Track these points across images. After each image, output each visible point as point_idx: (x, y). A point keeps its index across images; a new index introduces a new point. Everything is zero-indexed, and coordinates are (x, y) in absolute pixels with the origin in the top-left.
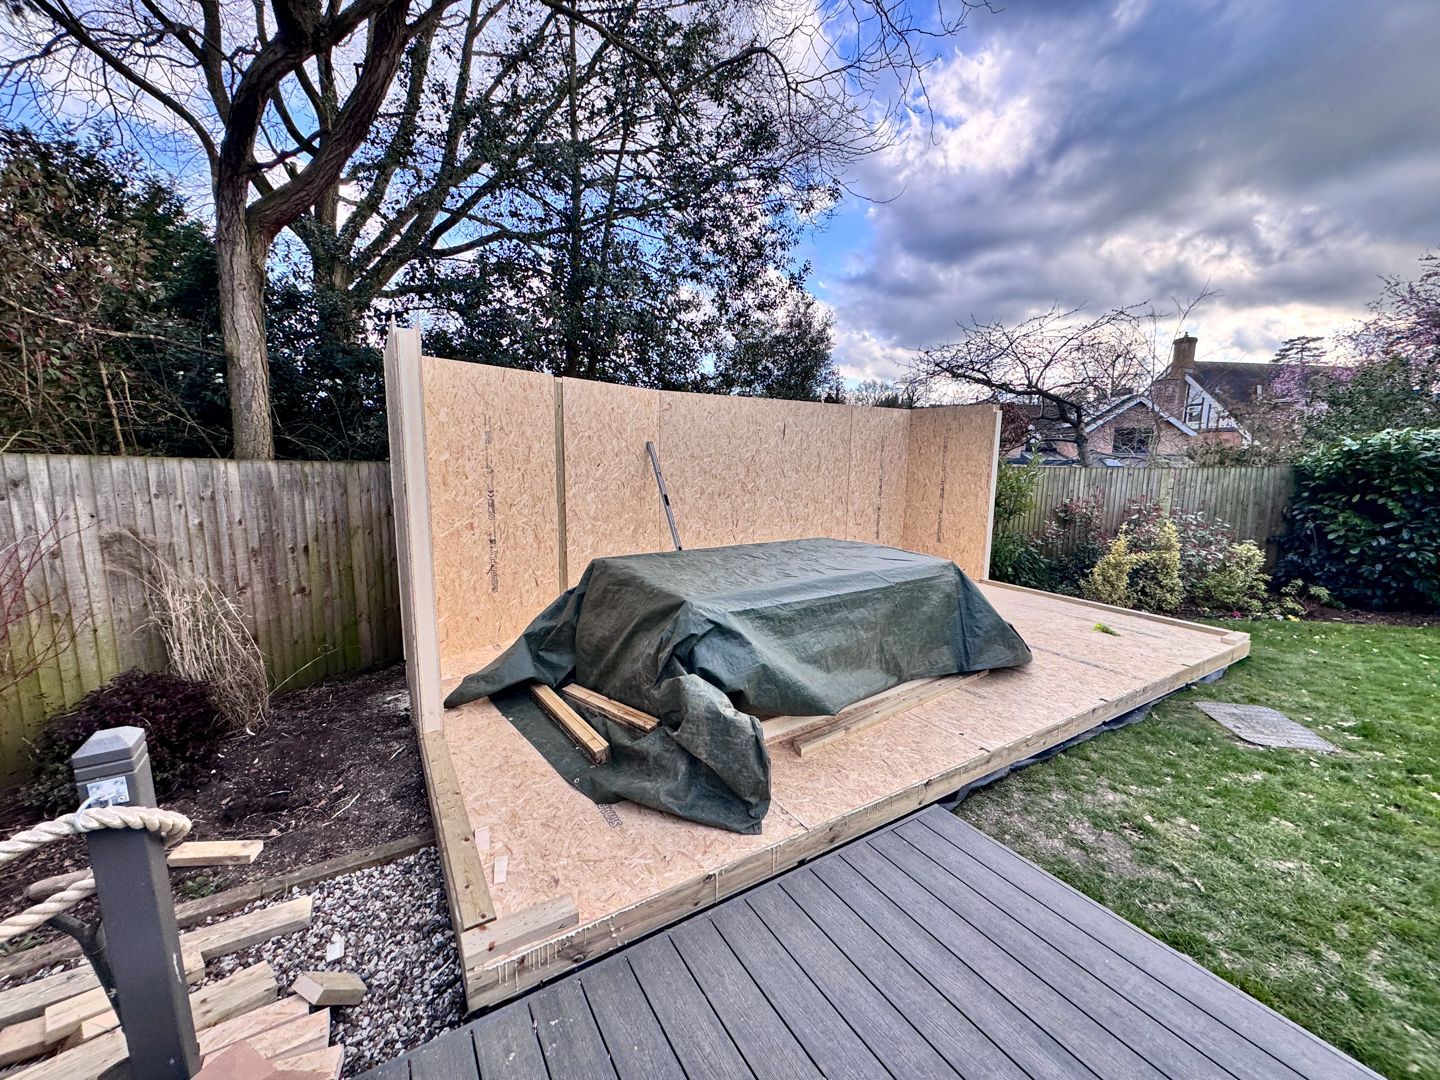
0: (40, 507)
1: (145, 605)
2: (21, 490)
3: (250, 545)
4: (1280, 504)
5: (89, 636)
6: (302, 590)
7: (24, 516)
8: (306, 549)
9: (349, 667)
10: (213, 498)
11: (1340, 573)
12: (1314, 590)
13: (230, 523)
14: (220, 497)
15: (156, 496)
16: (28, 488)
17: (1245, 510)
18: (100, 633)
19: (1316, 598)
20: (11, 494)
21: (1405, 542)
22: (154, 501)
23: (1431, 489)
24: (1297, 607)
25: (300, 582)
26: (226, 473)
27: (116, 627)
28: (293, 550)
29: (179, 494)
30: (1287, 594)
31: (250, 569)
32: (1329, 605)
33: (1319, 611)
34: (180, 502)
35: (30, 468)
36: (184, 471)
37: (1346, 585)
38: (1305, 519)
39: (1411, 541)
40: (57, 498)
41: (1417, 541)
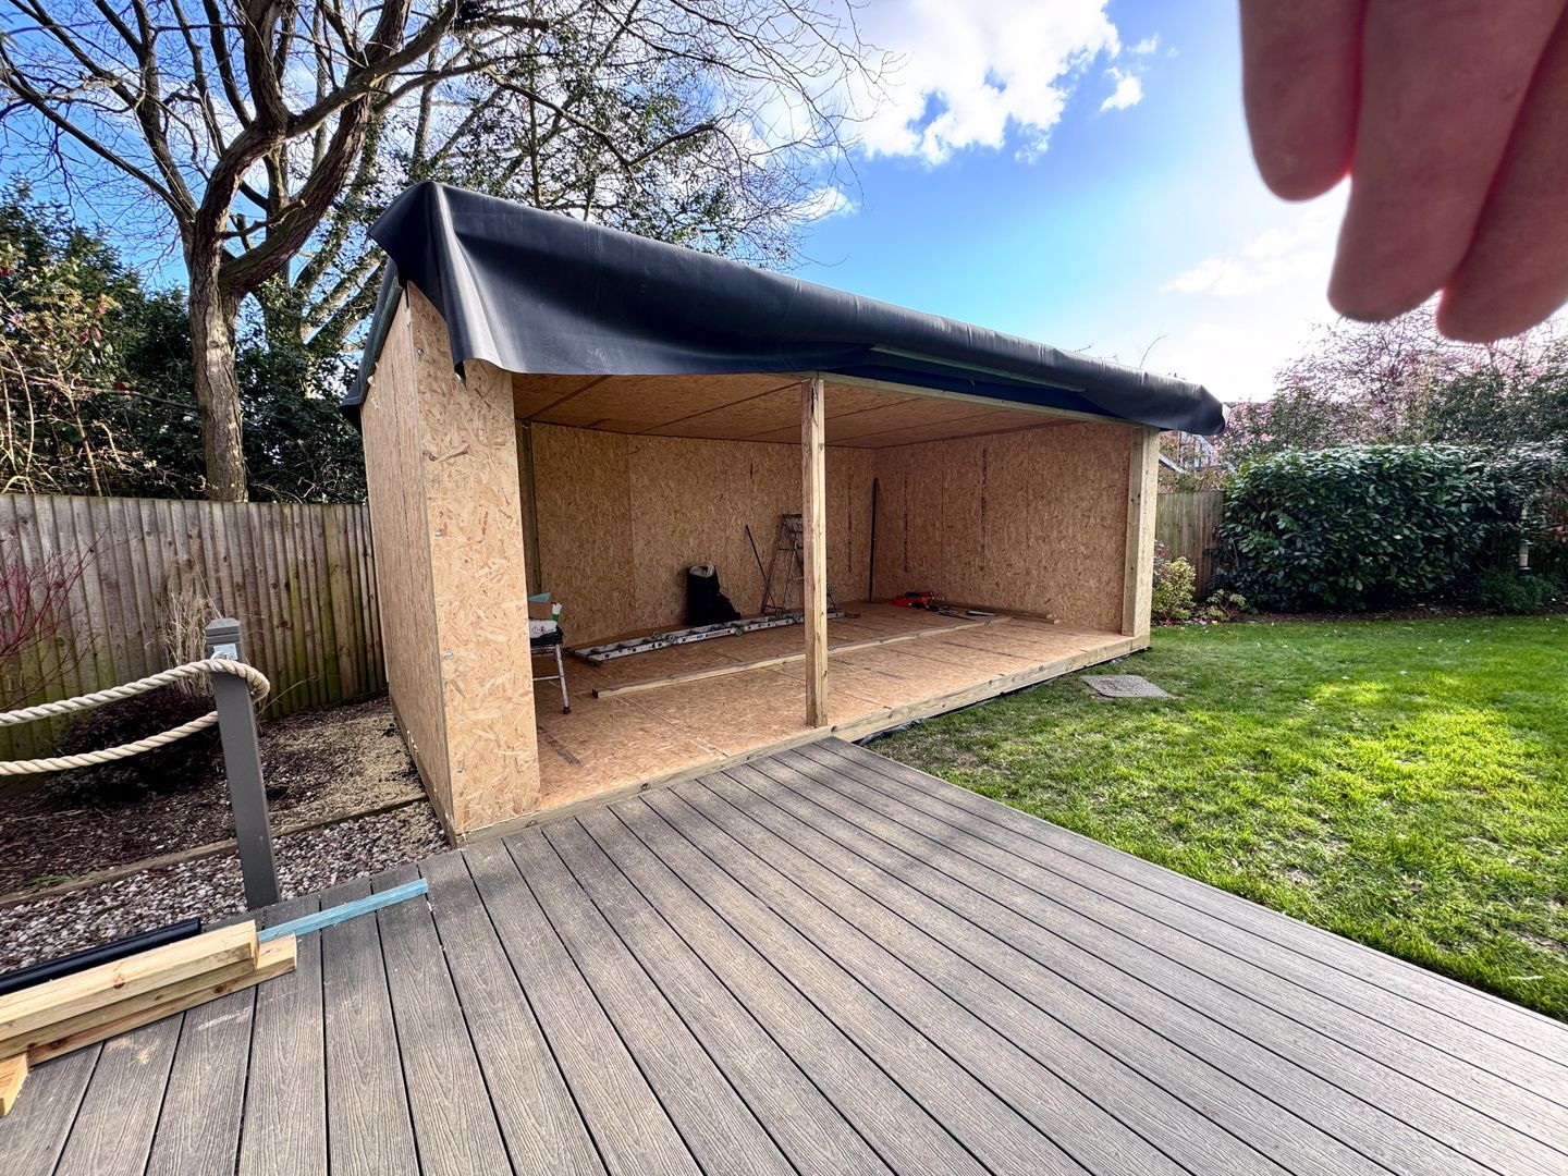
0: (46, 543)
1: (140, 633)
2: (29, 525)
3: (235, 580)
4: (1210, 524)
5: (89, 659)
6: (283, 624)
7: (32, 549)
8: (287, 585)
9: (331, 699)
10: (200, 536)
11: (1253, 582)
12: (1233, 597)
13: (216, 558)
14: (206, 535)
15: (149, 534)
16: (36, 524)
17: (1180, 532)
18: (100, 657)
19: (1234, 605)
20: (21, 530)
21: (1299, 550)
22: (146, 537)
23: (1312, 502)
24: (1220, 613)
25: (282, 617)
26: (211, 513)
27: (114, 653)
28: (276, 586)
29: (169, 532)
30: (1212, 603)
31: (235, 602)
32: (1245, 612)
33: (1237, 615)
34: (169, 539)
35: (37, 507)
36: (173, 511)
37: (1260, 593)
38: (1227, 537)
39: (1302, 549)
40: (61, 534)
41: (1308, 549)
